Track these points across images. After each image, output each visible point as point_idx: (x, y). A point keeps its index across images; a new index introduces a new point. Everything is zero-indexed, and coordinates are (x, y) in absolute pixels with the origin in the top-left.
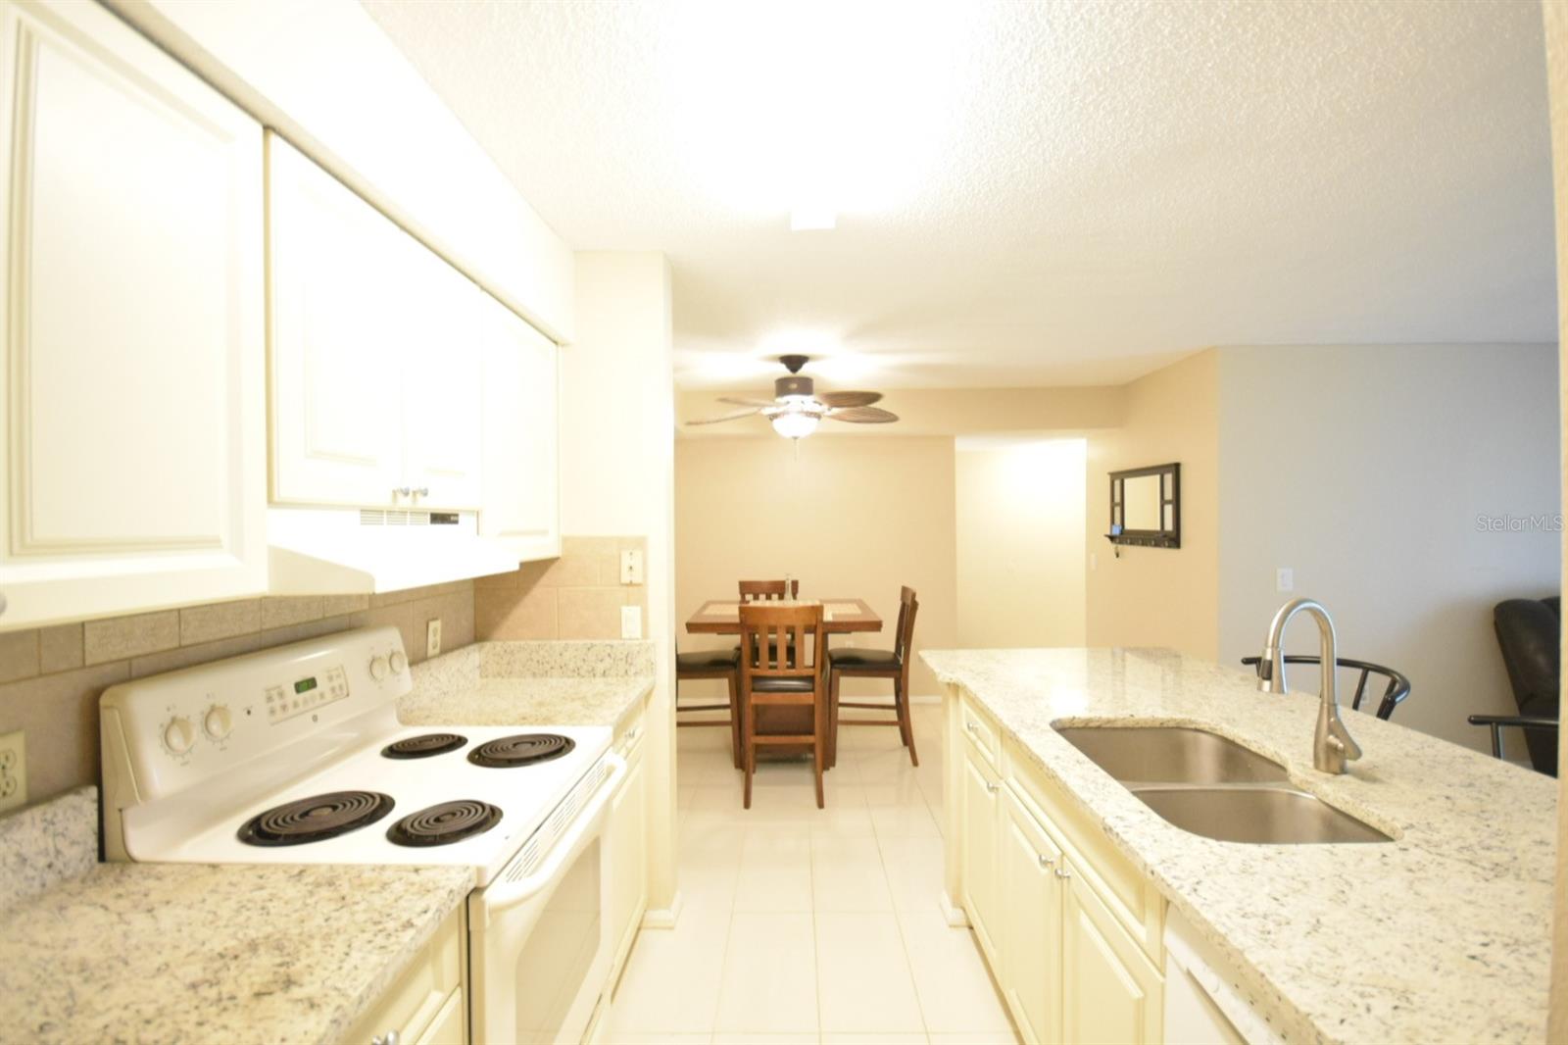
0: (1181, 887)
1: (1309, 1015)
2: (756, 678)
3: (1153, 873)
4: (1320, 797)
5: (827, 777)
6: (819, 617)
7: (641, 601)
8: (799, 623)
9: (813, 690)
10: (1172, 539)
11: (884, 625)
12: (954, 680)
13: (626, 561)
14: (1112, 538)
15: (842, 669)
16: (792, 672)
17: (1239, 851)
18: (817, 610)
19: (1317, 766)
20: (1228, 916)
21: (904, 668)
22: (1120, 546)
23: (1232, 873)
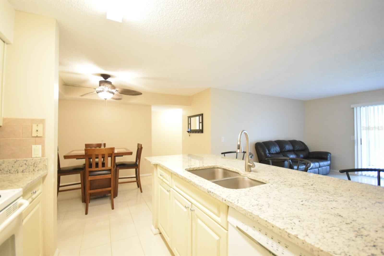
0: (235, 202)
1: (284, 229)
2: (90, 172)
3: (225, 200)
4: (248, 177)
5: (115, 200)
6: (113, 151)
7: (42, 143)
8: (106, 153)
9: (111, 173)
10: (201, 131)
11: (133, 153)
12: (156, 163)
13: (35, 128)
14: (188, 132)
15: (120, 167)
16: (104, 168)
17: (242, 191)
18: (113, 149)
19: (246, 171)
20: (249, 207)
21: (138, 166)
22: (190, 134)
23: (244, 196)
